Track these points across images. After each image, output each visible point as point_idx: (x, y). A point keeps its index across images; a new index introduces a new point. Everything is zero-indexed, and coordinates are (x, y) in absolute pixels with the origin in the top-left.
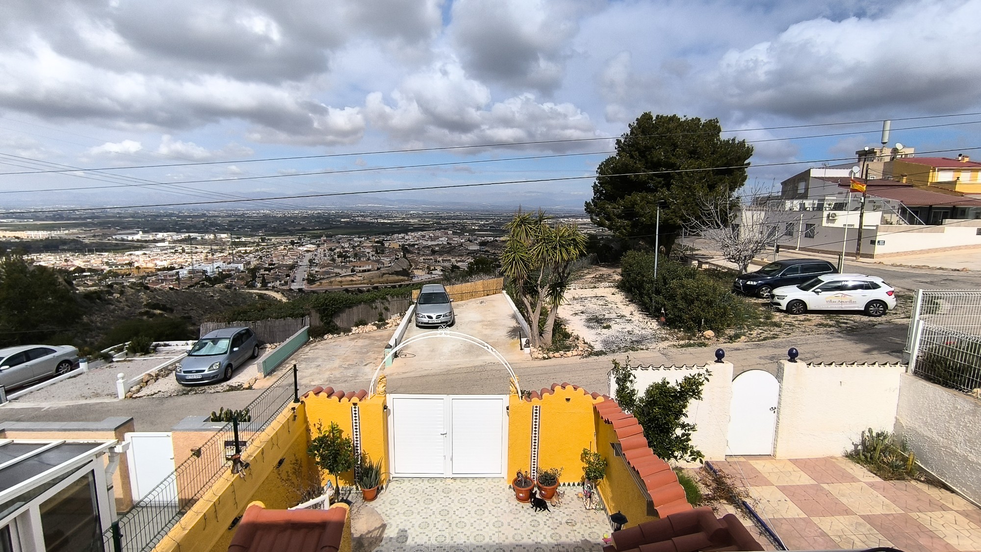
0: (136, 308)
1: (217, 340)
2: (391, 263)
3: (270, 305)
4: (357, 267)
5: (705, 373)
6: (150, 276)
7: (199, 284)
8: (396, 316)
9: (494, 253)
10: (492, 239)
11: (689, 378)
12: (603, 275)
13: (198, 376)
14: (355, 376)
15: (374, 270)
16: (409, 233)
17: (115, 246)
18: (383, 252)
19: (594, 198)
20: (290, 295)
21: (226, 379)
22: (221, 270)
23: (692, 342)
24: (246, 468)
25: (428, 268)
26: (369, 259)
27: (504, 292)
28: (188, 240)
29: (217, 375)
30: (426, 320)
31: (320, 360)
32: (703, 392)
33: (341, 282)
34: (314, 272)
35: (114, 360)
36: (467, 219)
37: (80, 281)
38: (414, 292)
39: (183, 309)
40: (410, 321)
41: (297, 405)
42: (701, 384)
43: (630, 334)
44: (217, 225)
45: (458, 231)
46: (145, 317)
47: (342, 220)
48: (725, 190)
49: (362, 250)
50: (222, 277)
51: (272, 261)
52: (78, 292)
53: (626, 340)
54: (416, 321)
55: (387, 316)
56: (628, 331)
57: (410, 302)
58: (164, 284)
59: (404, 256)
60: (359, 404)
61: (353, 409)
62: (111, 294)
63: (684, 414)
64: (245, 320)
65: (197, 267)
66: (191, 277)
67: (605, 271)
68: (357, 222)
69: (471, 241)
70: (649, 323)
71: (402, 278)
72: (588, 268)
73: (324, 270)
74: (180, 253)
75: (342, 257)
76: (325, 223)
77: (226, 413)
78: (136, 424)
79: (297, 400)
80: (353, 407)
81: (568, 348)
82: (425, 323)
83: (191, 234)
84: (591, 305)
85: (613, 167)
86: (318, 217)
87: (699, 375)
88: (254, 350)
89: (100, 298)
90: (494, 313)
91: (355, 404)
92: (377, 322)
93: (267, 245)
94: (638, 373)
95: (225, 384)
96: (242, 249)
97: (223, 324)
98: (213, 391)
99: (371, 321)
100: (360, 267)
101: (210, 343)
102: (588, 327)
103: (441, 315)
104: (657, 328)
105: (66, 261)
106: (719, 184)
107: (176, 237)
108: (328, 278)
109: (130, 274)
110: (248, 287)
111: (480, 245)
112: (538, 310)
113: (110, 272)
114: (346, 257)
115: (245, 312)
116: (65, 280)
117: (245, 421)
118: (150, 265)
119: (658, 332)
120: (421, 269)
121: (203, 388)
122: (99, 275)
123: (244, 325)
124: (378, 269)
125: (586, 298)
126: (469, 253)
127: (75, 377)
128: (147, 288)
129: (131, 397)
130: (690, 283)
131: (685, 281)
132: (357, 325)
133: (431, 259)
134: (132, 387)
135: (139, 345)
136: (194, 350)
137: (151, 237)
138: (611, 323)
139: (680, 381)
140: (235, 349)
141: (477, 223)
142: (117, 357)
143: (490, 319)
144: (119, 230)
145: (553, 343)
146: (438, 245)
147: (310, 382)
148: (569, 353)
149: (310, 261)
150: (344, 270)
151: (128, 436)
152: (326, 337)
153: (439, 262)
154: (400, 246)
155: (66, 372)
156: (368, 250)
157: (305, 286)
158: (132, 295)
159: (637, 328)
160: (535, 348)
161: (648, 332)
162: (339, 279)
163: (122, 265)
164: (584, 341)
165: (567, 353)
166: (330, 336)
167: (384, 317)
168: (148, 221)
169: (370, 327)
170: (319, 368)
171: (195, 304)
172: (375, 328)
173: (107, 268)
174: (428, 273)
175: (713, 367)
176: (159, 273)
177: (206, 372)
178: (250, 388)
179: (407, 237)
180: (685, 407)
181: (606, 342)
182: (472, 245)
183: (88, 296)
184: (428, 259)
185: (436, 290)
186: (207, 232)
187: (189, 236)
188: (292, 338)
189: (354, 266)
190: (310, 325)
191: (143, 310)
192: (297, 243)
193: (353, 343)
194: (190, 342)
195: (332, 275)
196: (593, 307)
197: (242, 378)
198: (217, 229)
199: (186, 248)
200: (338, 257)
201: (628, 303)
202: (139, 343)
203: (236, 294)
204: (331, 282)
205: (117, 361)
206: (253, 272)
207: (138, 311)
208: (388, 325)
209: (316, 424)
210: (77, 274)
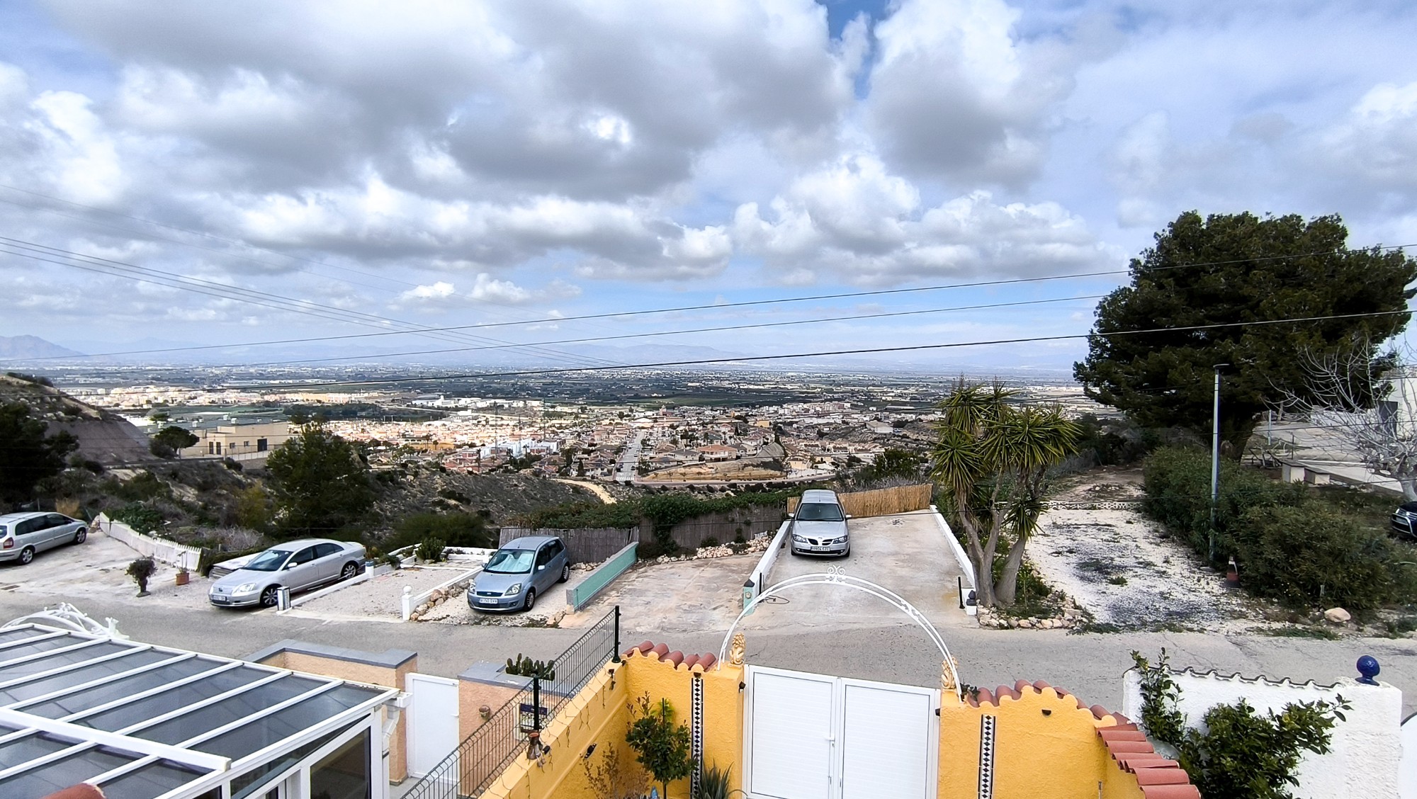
0: (429, 496)
1: (518, 553)
2: (756, 449)
3: (588, 507)
4: (708, 453)
5: (1336, 702)
6: (448, 454)
7: (502, 467)
8: (761, 536)
9: (916, 440)
10: (914, 417)
11: (1299, 709)
12: (1108, 486)
13: (493, 601)
14: (699, 625)
15: (732, 459)
16: (785, 406)
17: (413, 413)
18: (745, 432)
19: (1091, 356)
20: (613, 490)
21: (526, 608)
22: (529, 451)
23: (1299, 627)
24: (546, 753)
25: (812, 459)
26: (725, 443)
27: (933, 507)
28: (495, 409)
29: (517, 602)
30: (808, 546)
31: (650, 594)
32: (1331, 740)
33: (684, 474)
34: (648, 458)
35: (402, 566)
36: (874, 385)
37: (373, 457)
38: (791, 500)
39: (482, 502)
40: (783, 546)
41: (617, 666)
42: (1328, 724)
43: (1166, 598)
44: (529, 389)
45: (859, 404)
46: (438, 509)
47: (690, 384)
48: (1362, 342)
49: (716, 428)
50: (529, 460)
51: (593, 440)
52: (371, 471)
53: (1157, 610)
54: (792, 546)
55: (748, 535)
56: (1162, 594)
57: (784, 514)
58: (462, 466)
59: (777, 441)
60: (704, 676)
61: (695, 683)
62: (404, 475)
63: (1290, 778)
64: (555, 527)
65: (501, 444)
66: (493, 458)
67: (1111, 479)
68: (710, 388)
69: (879, 420)
70: (1203, 582)
71: (772, 472)
72: (1079, 474)
73: (662, 455)
74: (484, 426)
75: (687, 438)
76: (666, 388)
77: (524, 664)
78: (420, 660)
79: (616, 659)
80: (695, 679)
81: (1044, 614)
82: (805, 551)
83: (497, 401)
84: (1087, 540)
85: (1126, 304)
86: (657, 380)
87: (1321, 704)
88: (564, 570)
89: (392, 480)
90: (916, 541)
91: (697, 675)
92: (733, 543)
93: (588, 418)
94: (1184, 681)
95: (525, 615)
96: (556, 422)
97: (528, 531)
98: (509, 624)
99: (724, 541)
100: (712, 453)
101: (510, 557)
102: (1082, 578)
103: (831, 540)
104: (1221, 592)
105: (363, 431)
106: (1349, 330)
107: (482, 404)
108: (666, 467)
109: (426, 450)
110: (561, 475)
111: (894, 427)
112: (992, 542)
113: (406, 446)
114: (692, 438)
115: (555, 515)
116: (360, 456)
117: (547, 678)
118: (449, 440)
119: (1223, 600)
120: (800, 460)
121: (498, 618)
122: (394, 449)
123: (553, 533)
124: (738, 458)
125: (1077, 527)
126: (875, 439)
127: (359, 584)
128: (443, 470)
129: (416, 619)
130: (1289, 514)
131: (1278, 510)
132: (704, 545)
133: (817, 446)
134: (418, 606)
135: (429, 549)
136: (492, 564)
137: (451, 404)
138: (1127, 576)
139: (1278, 711)
140: (541, 567)
141: (890, 392)
142: (406, 562)
143: (910, 551)
144: (419, 393)
145: (1017, 602)
146: (828, 424)
147: (636, 626)
148: (1047, 623)
149: (644, 442)
150: (690, 457)
151: (410, 676)
152: (660, 559)
153: (828, 450)
154: (770, 424)
155: (351, 576)
156: (723, 429)
157: (634, 478)
158: (426, 478)
159: (1179, 589)
160: (985, 607)
161: (1202, 598)
162: (682, 470)
163: (419, 439)
164: (1074, 603)
165: (1043, 621)
166: (666, 559)
167: (744, 535)
168: (451, 382)
169: (723, 550)
170: (648, 606)
171: (496, 495)
172: (730, 551)
173: (402, 443)
174: (812, 467)
175: (1352, 689)
176: (458, 450)
177: (503, 597)
178: (555, 625)
179: (781, 411)
180: (1292, 763)
181: (1116, 610)
182: (881, 426)
183: (382, 477)
184: (812, 446)
185: (824, 499)
186: (515, 398)
187: (495, 403)
188: (613, 557)
189: (704, 453)
190: (640, 541)
191: (436, 499)
192: (628, 416)
193: (697, 572)
194: (488, 551)
195: (672, 464)
196: (1093, 542)
197: (547, 608)
198: (528, 394)
199: (490, 419)
200: (681, 439)
201: (1158, 540)
202: (429, 546)
203: (546, 484)
204: (670, 474)
205: (405, 569)
206: (568, 453)
207: (431, 500)
208: (749, 549)
209: (642, 699)
210: (372, 448)
